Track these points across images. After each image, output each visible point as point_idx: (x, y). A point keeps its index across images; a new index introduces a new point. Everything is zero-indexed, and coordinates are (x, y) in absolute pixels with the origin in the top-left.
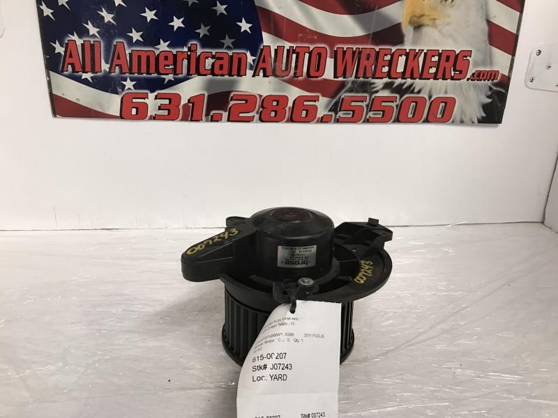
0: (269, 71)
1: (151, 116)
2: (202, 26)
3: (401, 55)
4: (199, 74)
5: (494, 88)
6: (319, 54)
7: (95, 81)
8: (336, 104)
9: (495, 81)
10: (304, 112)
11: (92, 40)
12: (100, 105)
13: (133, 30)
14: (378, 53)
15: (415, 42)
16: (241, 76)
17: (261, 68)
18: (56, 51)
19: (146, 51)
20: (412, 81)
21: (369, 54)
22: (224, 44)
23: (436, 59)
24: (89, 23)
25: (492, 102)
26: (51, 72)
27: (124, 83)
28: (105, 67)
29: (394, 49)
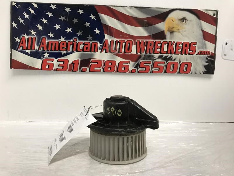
0: (108, 50)
1: (55, 69)
2: (79, 31)
3: (165, 44)
4: (77, 51)
5: (209, 58)
6: (129, 43)
7: (31, 53)
8: (137, 65)
9: (208, 55)
10: (123, 68)
11: (32, 37)
12: (32, 63)
13: (50, 33)
14: (155, 43)
15: (171, 38)
16: (95, 52)
17: (104, 49)
18: (16, 41)
19: (55, 41)
20: (171, 55)
21: (151, 43)
22: (88, 39)
23: (181, 45)
24: (32, 30)
25: (208, 65)
26: (12, 50)
27: (44, 54)
28: (37, 47)
29: (162, 41)
